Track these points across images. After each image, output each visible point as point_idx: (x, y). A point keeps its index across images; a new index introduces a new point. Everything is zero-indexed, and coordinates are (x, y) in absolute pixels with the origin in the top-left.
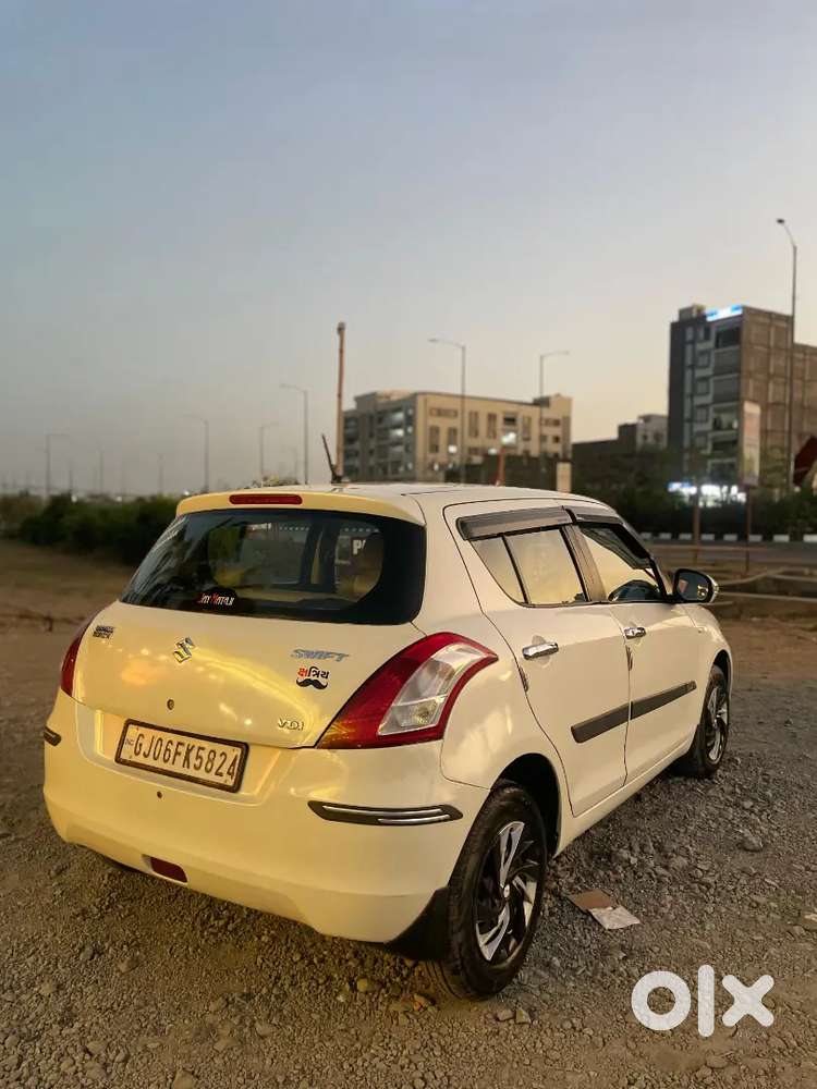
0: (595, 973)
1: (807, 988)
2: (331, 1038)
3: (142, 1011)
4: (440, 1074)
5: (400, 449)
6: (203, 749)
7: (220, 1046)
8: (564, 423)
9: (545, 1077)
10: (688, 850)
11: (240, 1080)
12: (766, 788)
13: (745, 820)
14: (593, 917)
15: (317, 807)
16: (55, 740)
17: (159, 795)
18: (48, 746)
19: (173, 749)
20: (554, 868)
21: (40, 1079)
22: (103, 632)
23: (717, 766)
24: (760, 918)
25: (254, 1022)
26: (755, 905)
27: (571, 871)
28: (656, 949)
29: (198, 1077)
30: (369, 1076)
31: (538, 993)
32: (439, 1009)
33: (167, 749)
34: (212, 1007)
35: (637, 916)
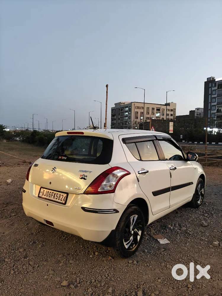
0: (156, 254)
1: (210, 260)
2: (87, 265)
3: (43, 256)
4: (112, 274)
5: (127, 118)
6: (58, 194)
7: (60, 265)
8: (174, 110)
9: (138, 276)
10: (187, 226)
11: (64, 272)
12: (212, 211)
13: (205, 219)
14: (158, 241)
15: (83, 208)
16: (25, 191)
17: (47, 205)
18: (23, 193)
19: (51, 194)
20: (151, 229)
21: (18, 270)
22: (36, 165)
23: (200, 205)
24: (202, 243)
25: (69, 260)
26: (201, 239)
27: (155, 230)
28: (172, 249)
29: (54, 271)
30: (95, 273)
31: (140, 257)
32: (115, 260)
33: (50, 194)
34: (60, 256)
35: (170, 241)
